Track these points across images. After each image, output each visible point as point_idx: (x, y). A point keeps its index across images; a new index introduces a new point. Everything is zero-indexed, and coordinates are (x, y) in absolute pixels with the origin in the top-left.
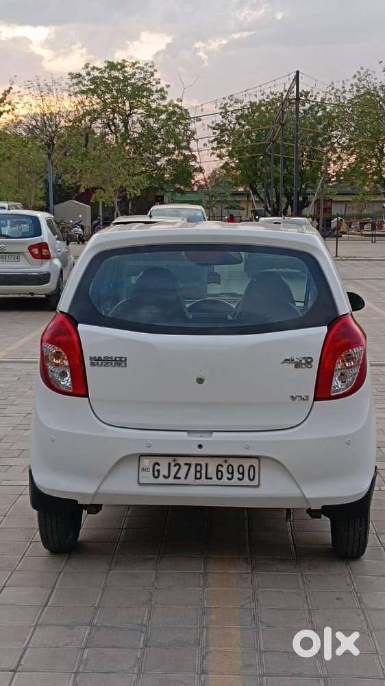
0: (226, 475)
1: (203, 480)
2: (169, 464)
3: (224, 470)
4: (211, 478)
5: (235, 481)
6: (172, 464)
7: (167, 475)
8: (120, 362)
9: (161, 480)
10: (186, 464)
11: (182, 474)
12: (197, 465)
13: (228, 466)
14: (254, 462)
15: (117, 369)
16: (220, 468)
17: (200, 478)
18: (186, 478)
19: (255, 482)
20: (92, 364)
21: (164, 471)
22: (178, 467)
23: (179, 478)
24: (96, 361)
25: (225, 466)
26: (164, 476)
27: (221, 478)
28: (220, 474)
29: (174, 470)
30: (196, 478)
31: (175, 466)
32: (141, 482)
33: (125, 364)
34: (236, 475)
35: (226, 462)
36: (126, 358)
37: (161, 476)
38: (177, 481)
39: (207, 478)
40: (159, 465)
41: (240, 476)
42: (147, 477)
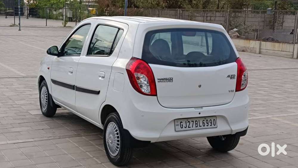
0: (206, 124)
1: (199, 127)
2: (186, 122)
3: (205, 122)
4: (201, 126)
5: (209, 126)
6: (187, 122)
7: (186, 127)
8: (170, 80)
9: (184, 129)
10: (192, 121)
11: (191, 126)
12: (196, 121)
13: (206, 120)
14: (215, 118)
15: (169, 83)
16: (204, 122)
17: (197, 127)
18: (192, 127)
19: (216, 126)
20: (158, 82)
21: (184, 125)
22: (189, 123)
23: (190, 127)
24: (161, 80)
25: (205, 120)
26: (185, 127)
27: (204, 126)
28: (204, 124)
29: (188, 124)
30: (196, 127)
31: (188, 122)
32: (176, 130)
33: (172, 81)
34: (209, 124)
35: (205, 119)
36: (172, 78)
37: (183, 127)
38: (189, 129)
39: (200, 126)
40: (182, 123)
41: (211, 124)
42: (178, 128)
